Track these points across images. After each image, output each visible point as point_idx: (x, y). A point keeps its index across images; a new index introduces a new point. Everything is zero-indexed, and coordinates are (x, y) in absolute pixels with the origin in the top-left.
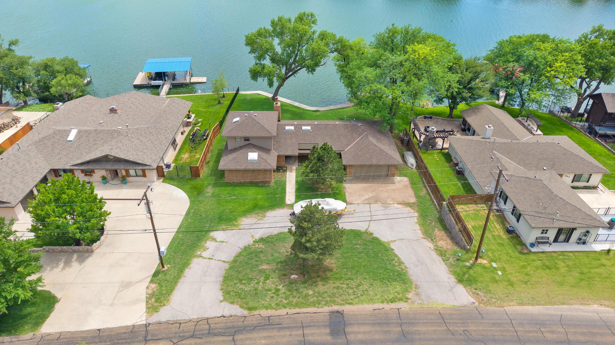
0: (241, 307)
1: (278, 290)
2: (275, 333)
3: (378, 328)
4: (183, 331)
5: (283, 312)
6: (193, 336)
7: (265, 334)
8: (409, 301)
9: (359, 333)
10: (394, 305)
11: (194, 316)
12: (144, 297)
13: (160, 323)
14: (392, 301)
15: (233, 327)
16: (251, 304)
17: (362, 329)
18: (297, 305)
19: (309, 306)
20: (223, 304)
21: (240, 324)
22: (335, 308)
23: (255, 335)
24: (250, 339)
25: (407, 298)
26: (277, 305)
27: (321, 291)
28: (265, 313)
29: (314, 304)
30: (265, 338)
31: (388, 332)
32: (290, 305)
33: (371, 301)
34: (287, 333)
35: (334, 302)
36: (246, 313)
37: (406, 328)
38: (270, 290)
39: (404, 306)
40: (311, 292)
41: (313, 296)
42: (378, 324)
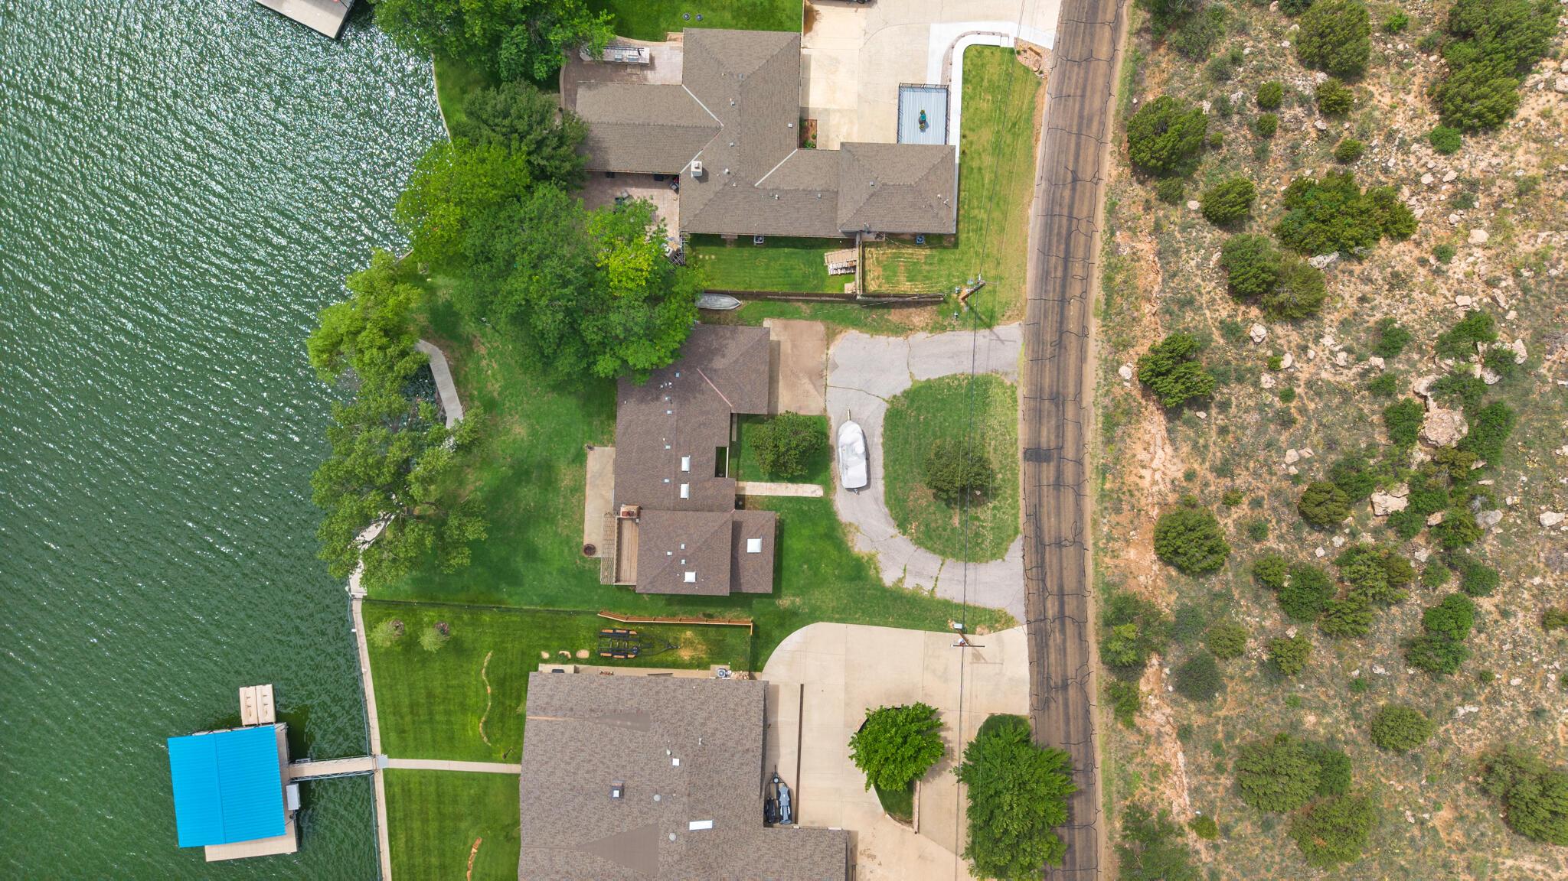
0: (1013, 541)
1: (995, 508)
2: (1045, 510)
3: (1045, 421)
4: (1038, 590)
5: (1022, 503)
6: (1044, 581)
7: (1045, 519)
8: (1015, 384)
9: (1048, 437)
10: (1020, 401)
11: (1022, 582)
12: (993, 635)
13: (1027, 612)
14: (1015, 401)
15: (1036, 547)
16: (1011, 532)
17: (1044, 433)
18: (1015, 489)
19: (1016, 479)
20: (1006, 558)
21: (1033, 541)
22: (1020, 455)
23: (1046, 527)
24: (1049, 531)
25: (1012, 385)
26: (1013, 509)
27: (999, 465)
28: (1022, 519)
29: (1015, 474)
30: (1049, 519)
31: (1049, 412)
32: (1014, 496)
33: (1014, 421)
34: (1045, 499)
35: (1013, 456)
36: (1020, 536)
37: (1046, 396)
38: (995, 515)
39: (1022, 391)
40: (1000, 476)
41: (1004, 474)
42: (1040, 417)
